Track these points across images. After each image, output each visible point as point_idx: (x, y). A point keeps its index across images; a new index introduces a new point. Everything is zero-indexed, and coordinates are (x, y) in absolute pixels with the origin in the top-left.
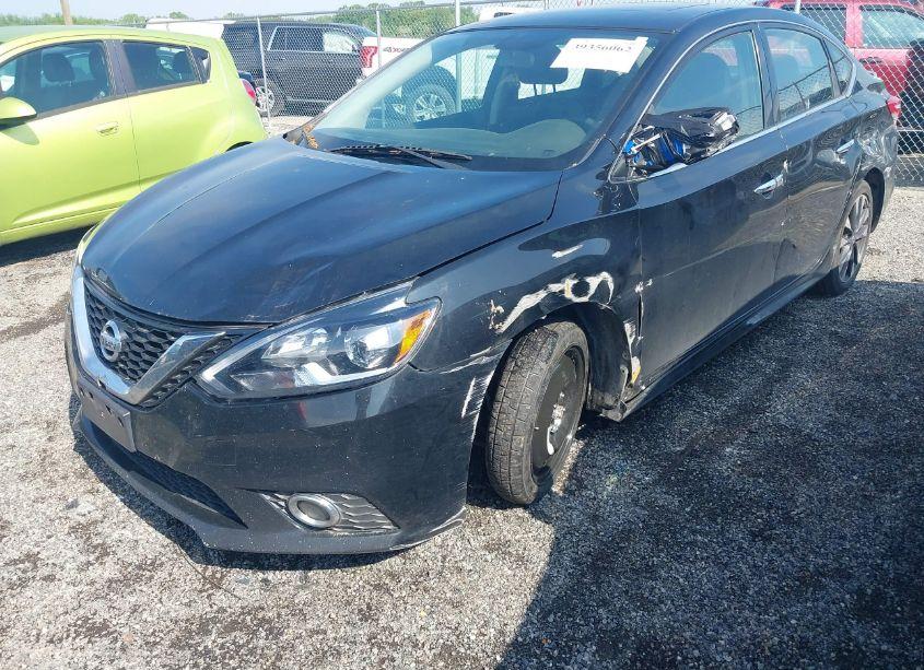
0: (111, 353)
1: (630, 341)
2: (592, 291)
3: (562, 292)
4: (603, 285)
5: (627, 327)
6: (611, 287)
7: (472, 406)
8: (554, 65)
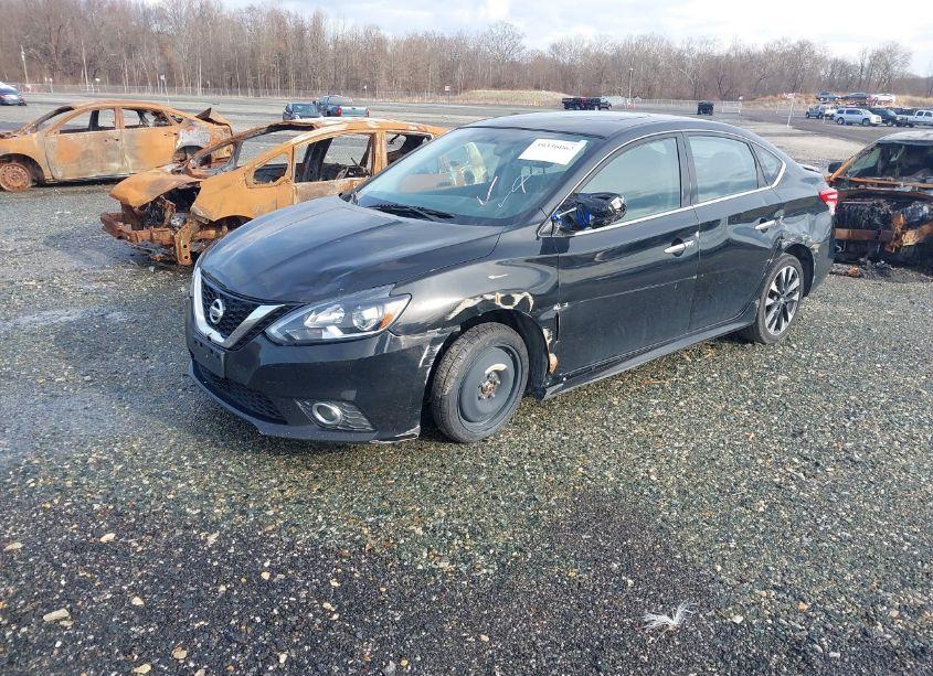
0: (215, 318)
1: (548, 342)
2: (516, 303)
3: (493, 300)
4: (525, 300)
5: (546, 332)
6: (532, 302)
7: (426, 361)
8: (521, 157)
